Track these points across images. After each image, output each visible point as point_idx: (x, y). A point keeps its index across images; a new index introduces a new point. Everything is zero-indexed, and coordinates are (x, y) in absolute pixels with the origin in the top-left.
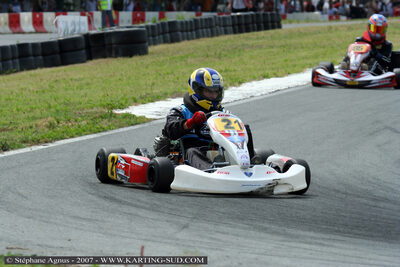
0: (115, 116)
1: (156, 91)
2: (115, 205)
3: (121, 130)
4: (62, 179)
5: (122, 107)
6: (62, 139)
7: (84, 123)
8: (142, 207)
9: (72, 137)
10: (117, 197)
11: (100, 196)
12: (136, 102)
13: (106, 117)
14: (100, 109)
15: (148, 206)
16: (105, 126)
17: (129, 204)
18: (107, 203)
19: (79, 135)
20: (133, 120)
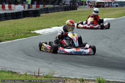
1: (43, 26)
2: (31, 57)
3: (33, 37)
4: (16, 50)
5: (33, 31)
6: (16, 39)
7: (22, 35)
8: (39, 58)
9: (19, 39)
11: (27, 55)
12: (37, 29)
13: (29, 33)
14: (27, 31)
16: (28, 36)
17: (35, 57)
18: (29, 57)
19: (22, 38)
20: (36, 34)
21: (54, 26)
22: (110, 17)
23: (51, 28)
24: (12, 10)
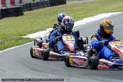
0: (23, 38)
2: (38, 72)
3: (27, 44)
4: (14, 63)
5: (25, 35)
6: (8, 48)
7: (13, 42)
8: (48, 73)
9: (11, 47)
10: (37, 69)
11: (31, 69)
12: (29, 33)
15: (49, 72)
16: (21, 43)
17: (43, 72)
20: (29, 40)
21: (49, 28)
23: (46, 30)
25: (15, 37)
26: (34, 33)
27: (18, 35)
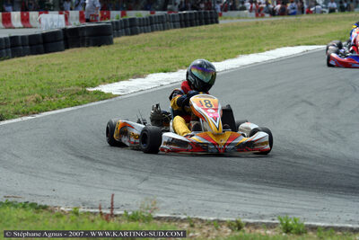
0: (85, 91)
1: (120, 73)
2: (89, 163)
3: (93, 104)
4: (47, 142)
5: (93, 86)
7: (63, 98)
8: (112, 165)
9: (54, 110)
10: (91, 157)
11: (77, 156)
12: (104, 82)
13: (81, 94)
14: (76, 88)
16: (80, 101)
18: (83, 162)
19: (61, 108)
20: (102, 96)
21: (152, 73)
22: (313, 41)
23: (144, 77)
24: (31, 27)
25: (72, 88)
26: (117, 81)
27: (77, 84)
